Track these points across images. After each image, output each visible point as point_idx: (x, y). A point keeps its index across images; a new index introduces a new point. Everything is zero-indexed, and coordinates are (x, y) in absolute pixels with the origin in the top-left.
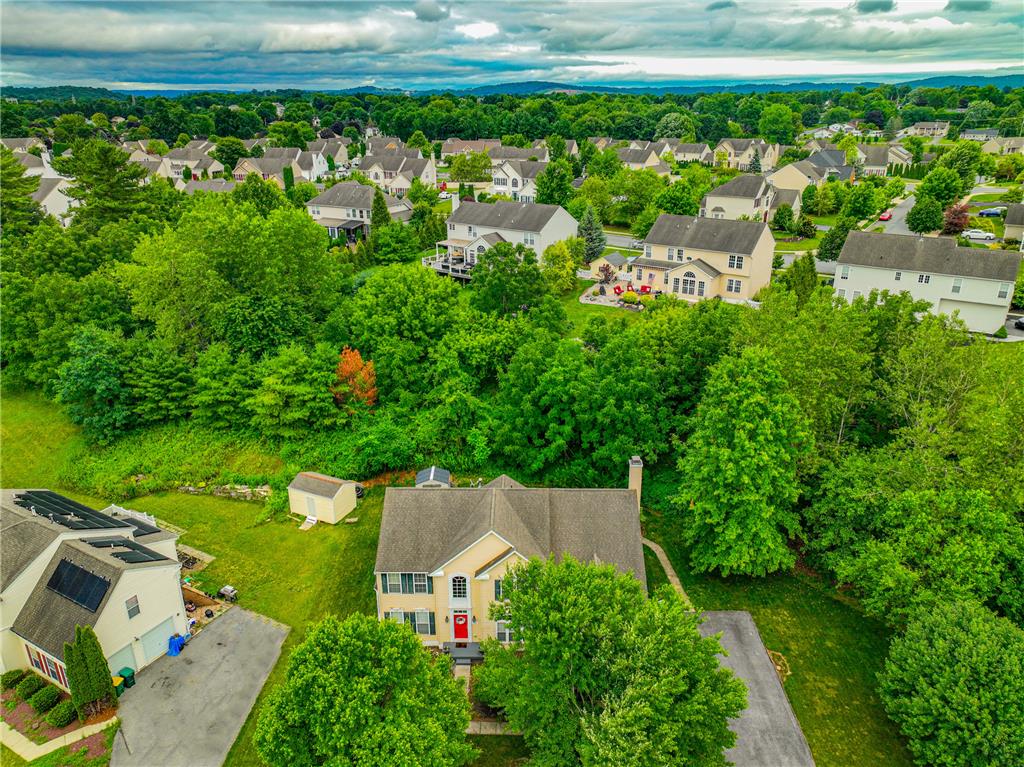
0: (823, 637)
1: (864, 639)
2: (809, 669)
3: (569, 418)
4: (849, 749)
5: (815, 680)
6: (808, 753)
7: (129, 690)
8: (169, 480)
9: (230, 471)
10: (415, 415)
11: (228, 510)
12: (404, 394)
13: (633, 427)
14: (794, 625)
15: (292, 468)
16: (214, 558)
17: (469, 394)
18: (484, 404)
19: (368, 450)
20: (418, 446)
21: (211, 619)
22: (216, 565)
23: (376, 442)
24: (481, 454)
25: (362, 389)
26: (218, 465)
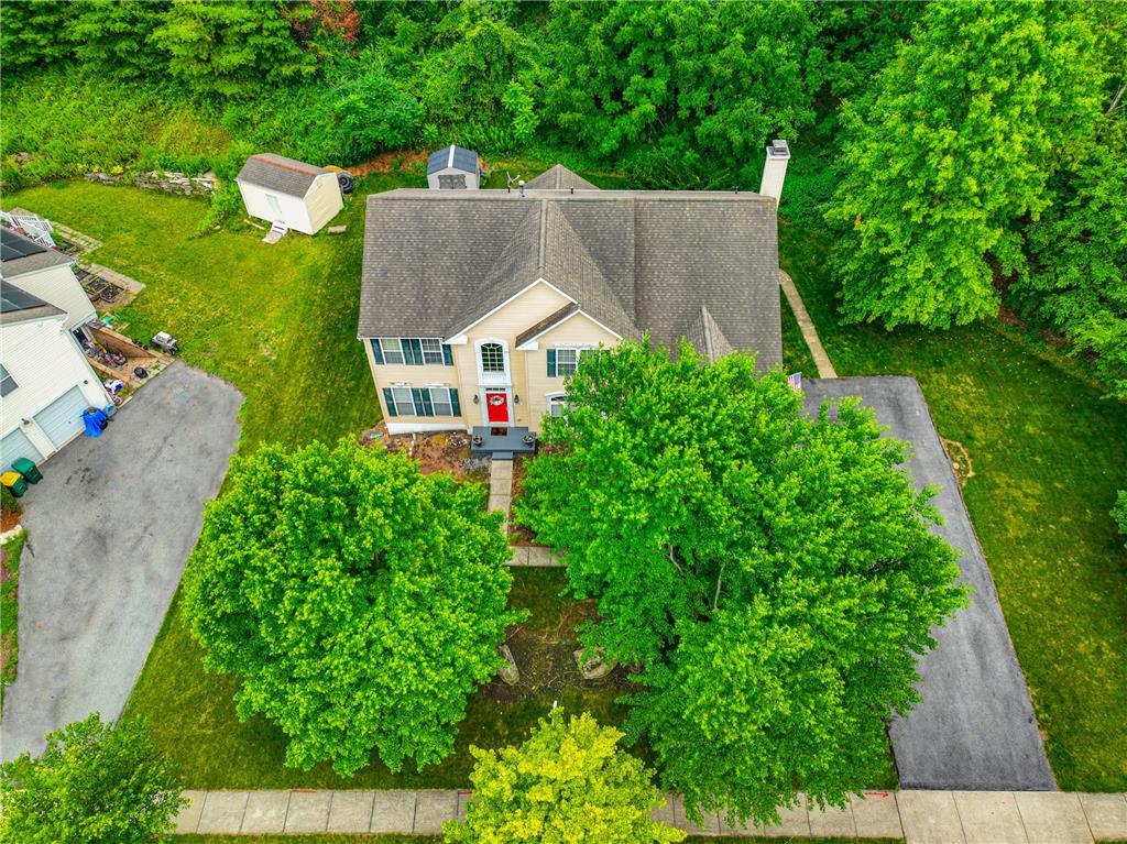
0: (1022, 418)
1: (1082, 422)
2: (999, 469)
3: (662, 65)
4: (1052, 588)
5: (1009, 485)
6: (992, 594)
7: (35, 486)
8: (66, 162)
9: (153, 151)
10: (421, 59)
11: (160, 211)
12: (403, 23)
13: (765, 82)
14: (980, 399)
15: (242, 146)
16: (144, 286)
17: (502, 23)
18: (528, 42)
19: (351, 119)
20: (428, 112)
21: (144, 381)
22: (147, 296)
23: (362, 105)
24: (523, 126)
25: (334, 13)
26: (137, 140)
